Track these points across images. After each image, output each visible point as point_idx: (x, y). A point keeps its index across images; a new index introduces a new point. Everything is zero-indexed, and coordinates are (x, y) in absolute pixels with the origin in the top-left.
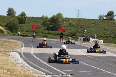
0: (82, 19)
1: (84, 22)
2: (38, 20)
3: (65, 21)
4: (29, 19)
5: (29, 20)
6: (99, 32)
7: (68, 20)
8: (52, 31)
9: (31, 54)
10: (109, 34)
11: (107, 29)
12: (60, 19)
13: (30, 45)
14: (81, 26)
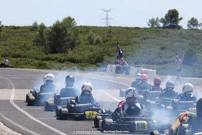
0: (115, 27)
1: (119, 33)
2: (25, 32)
3: (81, 32)
4: (7, 30)
5: (7, 32)
6: (150, 53)
7: (87, 31)
8: (55, 54)
9: (10, 101)
10: (171, 57)
11: (165, 47)
12: (71, 28)
13: (8, 83)
14: (113, 42)
